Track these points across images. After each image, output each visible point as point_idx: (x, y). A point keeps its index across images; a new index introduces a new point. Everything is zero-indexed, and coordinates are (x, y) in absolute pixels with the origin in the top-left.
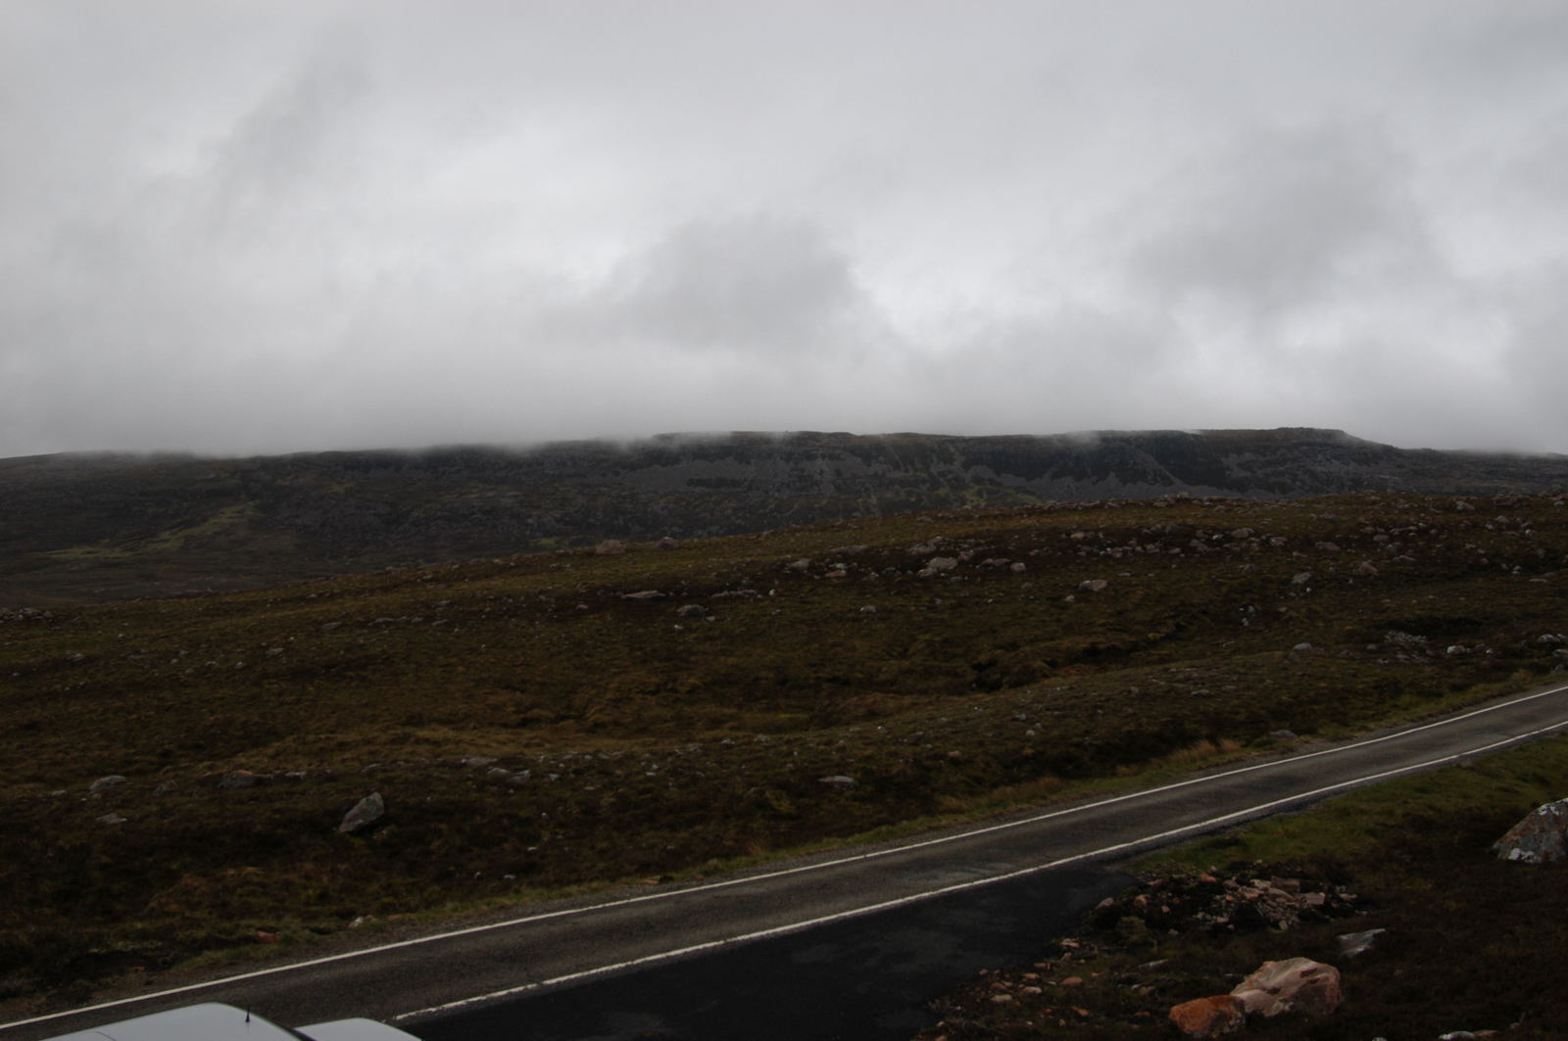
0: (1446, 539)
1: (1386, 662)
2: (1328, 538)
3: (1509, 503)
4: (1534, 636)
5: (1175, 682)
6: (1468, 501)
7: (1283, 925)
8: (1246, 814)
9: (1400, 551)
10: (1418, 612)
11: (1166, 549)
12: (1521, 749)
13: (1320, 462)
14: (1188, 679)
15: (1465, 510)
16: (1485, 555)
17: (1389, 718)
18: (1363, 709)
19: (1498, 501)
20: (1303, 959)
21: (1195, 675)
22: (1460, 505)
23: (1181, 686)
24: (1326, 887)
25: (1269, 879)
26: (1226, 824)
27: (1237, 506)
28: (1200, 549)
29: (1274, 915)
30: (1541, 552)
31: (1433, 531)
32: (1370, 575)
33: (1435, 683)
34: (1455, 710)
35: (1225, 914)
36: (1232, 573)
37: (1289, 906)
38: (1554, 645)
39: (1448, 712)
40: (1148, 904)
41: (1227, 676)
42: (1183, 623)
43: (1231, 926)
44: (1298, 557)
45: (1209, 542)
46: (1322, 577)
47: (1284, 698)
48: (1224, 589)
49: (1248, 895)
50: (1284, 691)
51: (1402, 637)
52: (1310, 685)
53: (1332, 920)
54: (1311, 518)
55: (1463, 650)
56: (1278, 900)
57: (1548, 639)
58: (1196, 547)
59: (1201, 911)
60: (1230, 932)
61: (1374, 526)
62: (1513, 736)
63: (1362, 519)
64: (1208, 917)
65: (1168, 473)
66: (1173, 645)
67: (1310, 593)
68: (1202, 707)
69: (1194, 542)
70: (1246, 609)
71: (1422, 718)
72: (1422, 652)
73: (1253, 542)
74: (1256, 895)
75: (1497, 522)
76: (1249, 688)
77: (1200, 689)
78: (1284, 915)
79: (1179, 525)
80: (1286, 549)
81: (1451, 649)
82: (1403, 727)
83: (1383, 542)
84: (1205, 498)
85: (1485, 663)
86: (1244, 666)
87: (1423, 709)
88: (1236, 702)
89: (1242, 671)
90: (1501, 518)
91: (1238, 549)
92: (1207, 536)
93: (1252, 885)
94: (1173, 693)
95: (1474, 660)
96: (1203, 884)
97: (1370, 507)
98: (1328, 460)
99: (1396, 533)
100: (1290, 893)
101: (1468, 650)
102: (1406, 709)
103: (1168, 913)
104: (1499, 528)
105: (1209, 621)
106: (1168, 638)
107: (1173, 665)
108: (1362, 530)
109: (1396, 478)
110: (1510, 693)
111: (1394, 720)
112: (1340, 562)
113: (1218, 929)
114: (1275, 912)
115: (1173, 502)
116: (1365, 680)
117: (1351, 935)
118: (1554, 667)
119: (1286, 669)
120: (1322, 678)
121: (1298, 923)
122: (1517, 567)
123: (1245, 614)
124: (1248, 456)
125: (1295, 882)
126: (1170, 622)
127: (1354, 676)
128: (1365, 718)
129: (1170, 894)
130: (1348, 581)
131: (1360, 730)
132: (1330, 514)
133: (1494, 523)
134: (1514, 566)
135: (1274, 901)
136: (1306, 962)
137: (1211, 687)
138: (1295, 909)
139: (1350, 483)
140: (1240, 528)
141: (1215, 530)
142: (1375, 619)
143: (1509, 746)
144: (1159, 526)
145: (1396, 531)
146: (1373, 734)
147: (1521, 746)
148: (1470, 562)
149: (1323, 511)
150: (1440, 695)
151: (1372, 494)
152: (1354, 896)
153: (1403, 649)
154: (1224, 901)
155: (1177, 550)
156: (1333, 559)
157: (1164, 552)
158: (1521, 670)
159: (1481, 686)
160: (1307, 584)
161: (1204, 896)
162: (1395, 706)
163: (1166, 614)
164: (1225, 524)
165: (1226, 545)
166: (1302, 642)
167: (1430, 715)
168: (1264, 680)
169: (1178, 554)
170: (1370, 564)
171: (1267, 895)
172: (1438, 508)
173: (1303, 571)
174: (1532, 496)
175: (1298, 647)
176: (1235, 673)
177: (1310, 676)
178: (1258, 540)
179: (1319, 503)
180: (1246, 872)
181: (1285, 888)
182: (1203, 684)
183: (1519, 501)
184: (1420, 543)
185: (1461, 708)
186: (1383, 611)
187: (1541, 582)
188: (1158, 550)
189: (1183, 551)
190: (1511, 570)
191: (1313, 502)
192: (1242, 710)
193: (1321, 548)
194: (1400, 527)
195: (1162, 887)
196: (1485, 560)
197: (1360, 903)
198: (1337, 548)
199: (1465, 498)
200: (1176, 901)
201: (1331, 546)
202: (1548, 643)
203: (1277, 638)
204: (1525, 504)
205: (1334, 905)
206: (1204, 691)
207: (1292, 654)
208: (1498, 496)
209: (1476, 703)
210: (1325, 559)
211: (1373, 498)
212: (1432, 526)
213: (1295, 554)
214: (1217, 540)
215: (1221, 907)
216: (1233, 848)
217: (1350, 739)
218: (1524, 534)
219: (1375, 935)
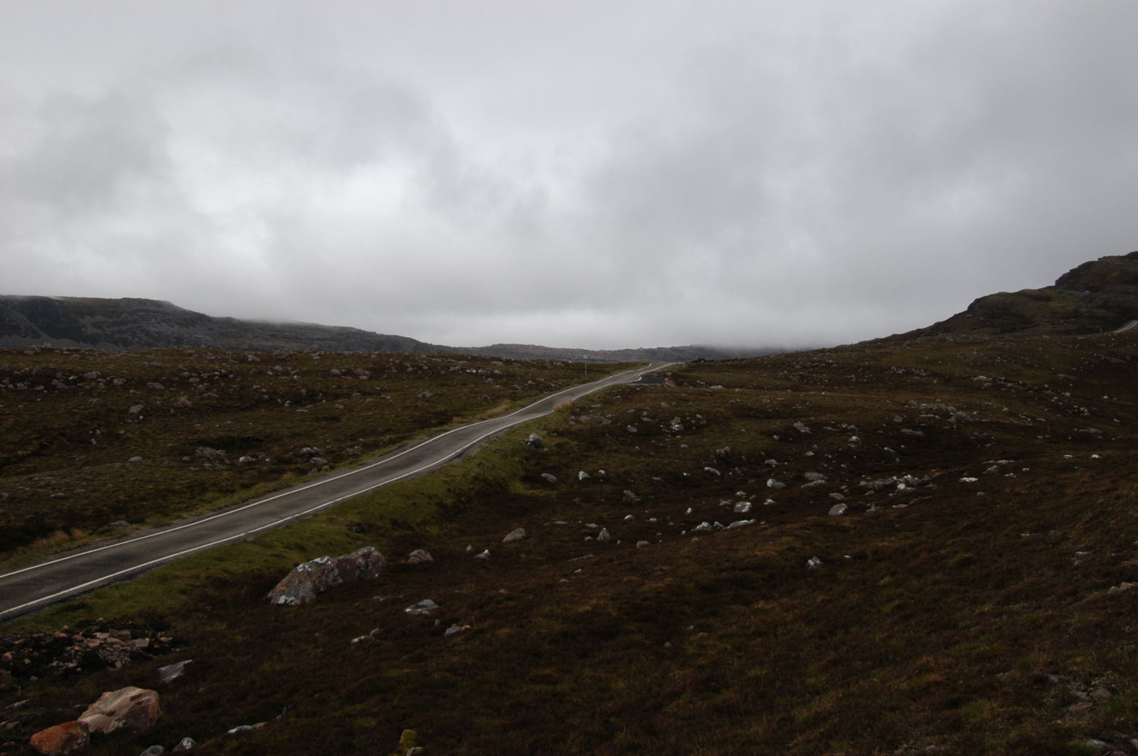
0: (240, 381)
1: (196, 469)
2: (155, 380)
3: (283, 357)
4: (298, 449)
5: (38, 488)
6: (256, 355)
7: (119, 664)
8: (91, 584)
9: (207, 390)
10: (220, 433)
11: (33, 387)
12: (288, 527)
13: (153, 324)
14: (48, 485)
15: (253, 361)
16: (266, 393)
17: (197, 509)
18: (179, 503)
19: (276, 356)
20: (132, 688)
21: (53, 482)
22: (250, 357)
23: (42, 490)
24: (150, 634)
25: (107, 632)
26: (75, 593)
27: (89, 355)
28: (59, 387)
29: (111, 657)
30: (304, 391)
31: (231, 376)
32: (186, 407)
33: (230, 483)
34: (243, 502)
35: (74, 661)
36: (84, 405)
37: (122, 650)
38: (311, 455)
39: (239, 504)
40: (14, 658)
41: (78, 482)
42: (45, 443)
43: (79, 669)
44: (134, 394)
45: (67, 382)
46: (151, 408)
47: (122, 497)
48: (78, 417)
49: (92, 645)
50: (122, 492)
51: (208, 451)
52: (142, 487)
53: (155, 657)
54: (144, 365)
55: (250, 459)
56: (115, 646)
57: (308, 451)
58: (56, 386)
59: (56, 660)
60: (78, 673)
61: (190, 371)
62: (283, 519)
63: (181, 366)
64: (61, 664)
65: (36, 328)
66: (38, 460)
67: (144, 419)
68: (58, 506)
69: (55, 382)
70: (94, 433)
71: (220, 508)
72: (222, 461)
73: (100, 382)
74: (97, 644)
75: (275, 370)
76: (94, 491)
77: (57, 492)
78: (118, 657)
79: (44, 368)
80: (125, 387)
81: (242, 459)
82: (207, 515)
83: (196, 382)
84: (65, 348)
85: (265, 468)
86: (91, 474)
87: (221, 503)
88: (85, 501)
89: (90, 478)
90: (278, 368)
91: (88, 387)
92: (65, 377)
93: (94, 637)
94: (35, 497)
95: (258, 467)
96: (57, 640)
97: (187, 358)
98: (159, 323)
99: (205, 377)
100: (123, 640)
101: (254, 459)
102: (209, 503)
103: (29, 664)
104: (276, 374)
105: (65, 441)
106: (35, 454)
107: (39, 474)
108: (181, 374)
109: (207, 337)
110: (282, 489)
111: (201, 510)
112: (165, 397)
113: (69, 672)
114: (112, 655)
115: (39, 351)
116: (181, 482)
117: (168, 667)
118: (311, 470)
119: (122, 476)
120: (149, 482)
121: (129, 662)
122: (288, 402)
123: (94, 435)
124: (99, 318)
125: (127, 632)
126: (35, 442)
127: (173, 479)
128: (181, 510)
129: (31, 650)
130: (169, 411)
131: (176, 518)
132: (158, 362)
133: (272, 370)
134: (287, 400)
135: (111, 647)
136: (134, 690)
137: (65, 490)
138: (128, 652)
139: (174, 340)
140: (91, 372)
141: (71, 373)
142: (190, 438)
143: (279, 525)
144: (27, 369)
145: (205, 375)
146: (185, 521)
147: (288, 526)
148: (256, 398)
149: (153, 360)
150: (233, 491)
151: (189, 348)
152: (171, 638)
153: (208, 458)
154: (73, 651)
155: (42, 387)
156: (160, 395)
157: (31, 389)
158: (289, 473)
159: (261, 484)
160: (140, 413)
161: (58, 648)
162: (202, 500)
163: (32, 437)
164: (79, 368)
165: (79, 384)
166: (136, 455)
167: (226, 506)
168: (107, 485)
169: (42, 391)
170: (187, 399)
171: (106, 643)
172: (235, 360)
173: (138, 403)
174: (299, 352)
175: (133, 459)
176: (85, 480)
177: (141, 480)
178: (104, 381)
179: (150, 355)
180: (91, 627)
181: (119, 637)
182: (60, 489)
183: (290, 355)
184: (222, 384)
185: (247, 500)
186: (195, 433)
187: (303, 412)
188: (26, 387)
189: (46, 389)
190: (284, 403)
191: (146, 353)
192: (90, 507)
193: (151, 387)
194: (209, 372)
195: (24, 645)
196: (266, 397)
197: (175, 643)
198: (162, 387)
199: (254, 353)
200: (36, 654)
201: (158, 386)
202: (306, 454)
203: (117, 453)
204: (294, 357)
205: (156, 646)
206: (61, 494)
207: (128, 464)
208: (276, 352)
209: (258, 496)
210: (155, 395)
211: (190, 351)
212: (231, 372)
213: (131, 391)
214: (72, 380)
215: (70, 655)
216: (81, 610)
217: (168, 525)
218: (292, 378)
219: (185, 665)
